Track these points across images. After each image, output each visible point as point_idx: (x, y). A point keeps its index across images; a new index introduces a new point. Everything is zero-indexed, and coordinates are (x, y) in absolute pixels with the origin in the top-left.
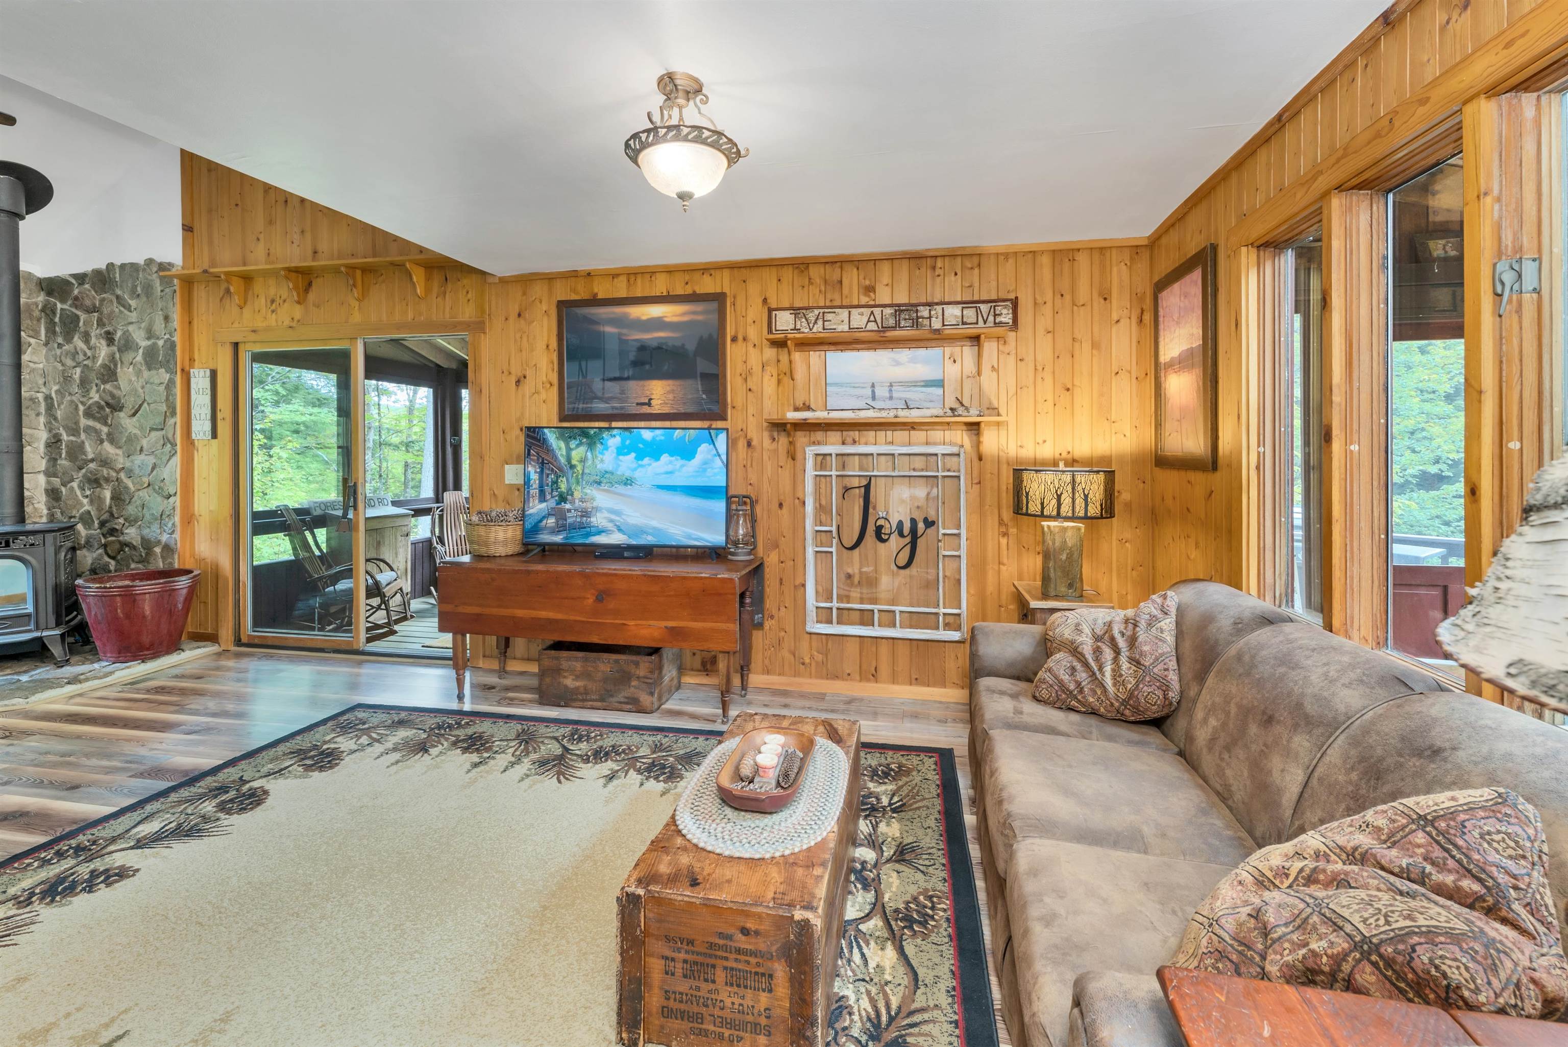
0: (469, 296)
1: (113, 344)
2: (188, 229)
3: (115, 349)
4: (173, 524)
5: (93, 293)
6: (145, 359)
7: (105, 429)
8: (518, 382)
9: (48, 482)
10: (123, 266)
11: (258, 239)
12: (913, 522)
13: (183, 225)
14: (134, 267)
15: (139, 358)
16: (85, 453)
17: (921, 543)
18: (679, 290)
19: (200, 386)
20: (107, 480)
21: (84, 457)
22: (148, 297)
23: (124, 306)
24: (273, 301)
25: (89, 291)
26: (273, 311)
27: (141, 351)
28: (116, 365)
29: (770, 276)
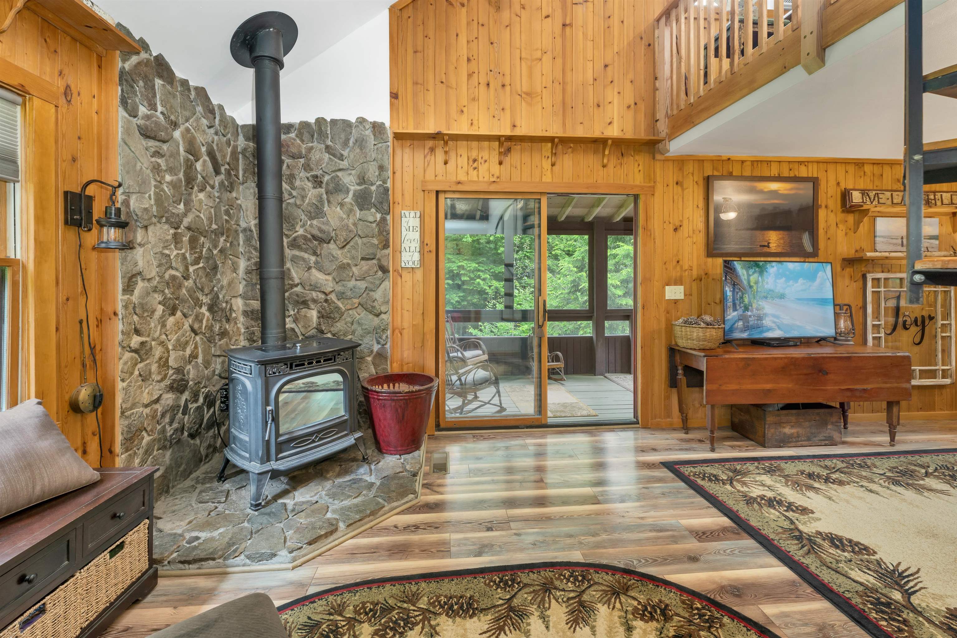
0: (641, 168)
1: (321, 187)
2: (394, 96)
3: (323, 190)
4: (387, 337)
5: (298, 141)
6: (356, 201)
7: (313, 259)
8: (676, 230)
9: (246, 305)
10: (334, 122)
11: (462, 111)
12: (923, 317)
13: (391, 93)
14: (346, 124)
15: (349, 199)
16: (291, 279)
17: (927, 329)
18: (786, 174)
19: (411, 224)
20: (315, 301)
21: (291, 282)
22: (361, 149)
23: (334, 155)
24: (475, 161)
25: (294, 140)
26: (475, 168)
27: (351, 194)
28: (323, 205)
29: (841, 169)
